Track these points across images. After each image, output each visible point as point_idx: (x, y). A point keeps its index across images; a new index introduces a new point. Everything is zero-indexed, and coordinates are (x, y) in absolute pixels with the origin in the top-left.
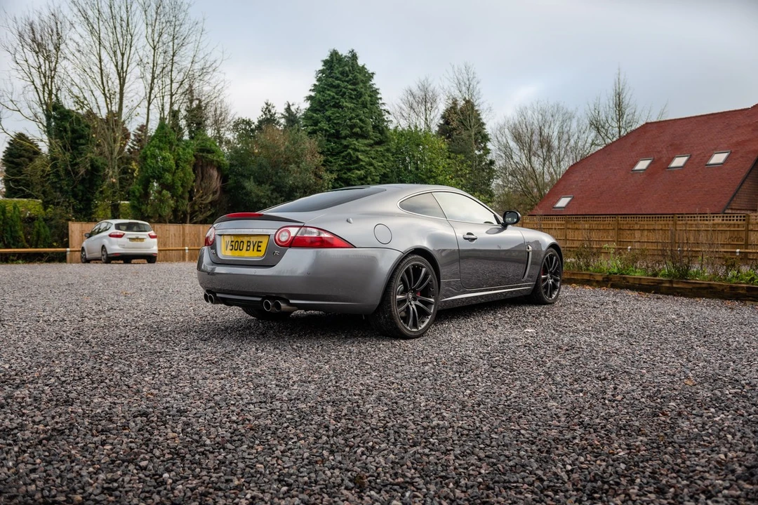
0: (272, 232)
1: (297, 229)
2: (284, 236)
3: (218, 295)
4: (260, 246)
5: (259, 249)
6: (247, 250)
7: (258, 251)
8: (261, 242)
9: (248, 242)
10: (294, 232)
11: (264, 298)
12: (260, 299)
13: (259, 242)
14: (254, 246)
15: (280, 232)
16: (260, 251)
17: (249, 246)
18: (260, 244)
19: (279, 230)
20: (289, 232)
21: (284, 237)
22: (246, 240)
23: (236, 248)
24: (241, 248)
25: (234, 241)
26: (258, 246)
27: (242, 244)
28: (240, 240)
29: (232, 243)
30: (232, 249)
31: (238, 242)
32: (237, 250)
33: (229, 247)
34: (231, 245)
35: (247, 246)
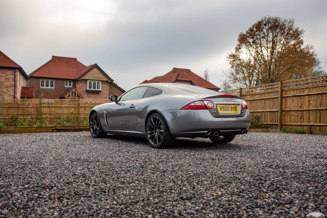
3: (221, 131)
5: (236, 110)
6: (231, 111)
7: (236, 111)
9: (231, 107)
12: (240, 130)
13: (236, 107)
14: (234, 109)
16: (237, 111)
17: (232, 109)
18: (236, 108)
22: (230, 106)
23: (226, 110)
24: (228, 110)
25: (224, 107)
26: (236, 109)
27: (228, 108)
28: (227, 106)
29: (223, 108)
30: (224, 111)
31: (226, 107)
32: (226, 111)
33: (222, 110)
34: (223, 109)
35: (231, 109)
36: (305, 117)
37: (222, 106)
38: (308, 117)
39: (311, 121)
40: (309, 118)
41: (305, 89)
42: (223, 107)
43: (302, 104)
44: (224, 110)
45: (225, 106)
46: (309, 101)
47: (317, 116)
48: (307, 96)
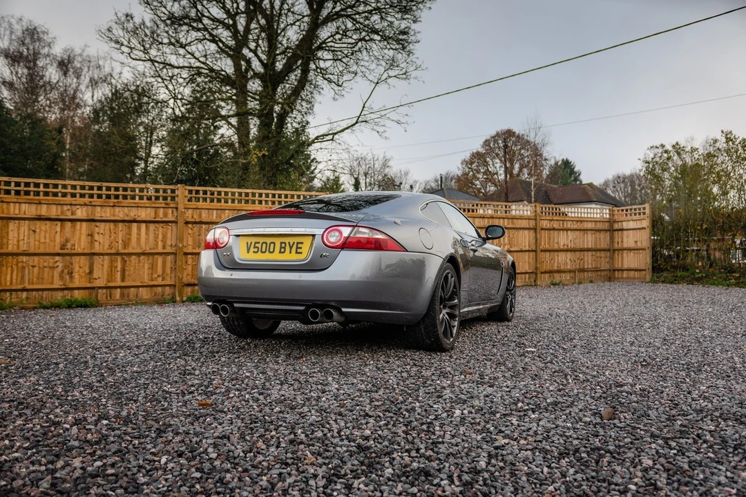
0: (319, 232)
1: (350, 229)
2: (333, 236)
3: (236, 305)
4: (301, 248)
5: (299, 250)
6: (280, 252)
7: (297, 253)
8: (302, 243)
9: (281, 243)
10: (346, 231)
11: (308, 307)
12: (303, 308)
13: (298, 243)
14: (291, 248)
15: (329, 232)
16: (301, 253)
17: (285, 248)
18: (299, 246)
19: (327, 229)
20: (341, 233)
21: (334, 238)
22: (278, 241)
23: (264, 250)
24: (271, 250)
25: (259, 243)
26: (297, 248)
27: (272, 245)
28: (269, 240)
29: (257, 245)
30: (257, 252)
31: (266, 243)
32: (265, 252)
33: (252, 249)
34: (255, 247)
35: (281, 248)
36: (77, 268)
37: (254, 240)
38: (87, 271)
39: (96, 279)
40: (91, 272)
41: (78, 207)
42: (256, 243)
43: (67, 241)
44: (256, 250)
45: (261, 240)
46: (91, 235)
47: (116, 267)
48: (84, 224)
